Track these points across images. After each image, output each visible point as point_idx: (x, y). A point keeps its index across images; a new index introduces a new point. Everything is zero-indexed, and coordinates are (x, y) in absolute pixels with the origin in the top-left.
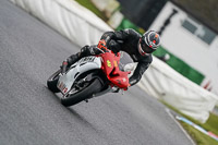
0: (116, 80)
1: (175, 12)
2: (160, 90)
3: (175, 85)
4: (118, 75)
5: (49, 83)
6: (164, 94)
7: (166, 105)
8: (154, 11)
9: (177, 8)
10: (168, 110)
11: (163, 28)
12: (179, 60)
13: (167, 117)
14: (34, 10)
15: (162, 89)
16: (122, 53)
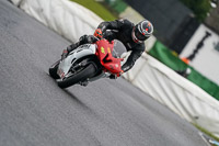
0: (109, 65)
1: (208, 35)
2: (193, 114)
3: (208, 109)
4: (110, 61)
5: (50, 70)
6: (197, 118)
7: (199, 128)
8: (186, 33)
9: (210, 31)
10: (201, 134)
11: (196, 51)
12: (212, 83)
13: (201, 140)
14: (66, 32)
15: (195, 111)
16: (116, 42)
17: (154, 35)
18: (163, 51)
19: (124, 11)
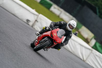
17: (95, 39)
18: (99, 46)
19: (81, 28)
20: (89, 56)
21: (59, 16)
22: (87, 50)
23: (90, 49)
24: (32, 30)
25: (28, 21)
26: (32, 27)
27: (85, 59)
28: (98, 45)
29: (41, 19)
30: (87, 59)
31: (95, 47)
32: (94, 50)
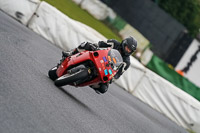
8: (181, 47)
11: (190, 64)
17: (151, 49)
18: (160, 64)
19: (123, 28)
20: (139, 83)
21: (80, 6)
22: (136, 71)
23: (141, 70)
24: (26, 32)
25: (19, 14)
26: (27, 26)
27: (131, 89)
28: (157, 61)
29: (44, 11)
30: (135, 88)
31: (151, 66)
32: (149, 72)
